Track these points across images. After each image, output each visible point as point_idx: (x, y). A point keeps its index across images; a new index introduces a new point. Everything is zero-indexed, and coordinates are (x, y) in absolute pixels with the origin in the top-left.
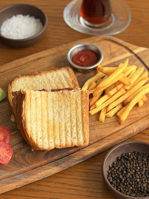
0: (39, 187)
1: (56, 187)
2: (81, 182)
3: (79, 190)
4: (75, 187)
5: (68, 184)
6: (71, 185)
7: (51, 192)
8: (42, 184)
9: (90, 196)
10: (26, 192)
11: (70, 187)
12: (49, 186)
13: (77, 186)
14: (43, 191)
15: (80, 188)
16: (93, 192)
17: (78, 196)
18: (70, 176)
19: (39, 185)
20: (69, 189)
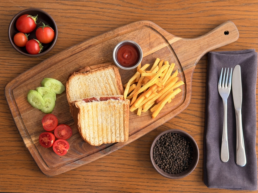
0: (107, 168)
1: (119, 168)
2: (136, 162)
3: (135, 169)
4: (132, 167)
5: (127, 165)
6: (129, 165)
7: (116, 172)
8: (109, 165)
9: (143, 174)
10: (98, 172)
11: (128, 167)
12: (114, 167)
13: (133, 166)
14: (110, 171)
15: (135, 167)
16: (145, 170)
17: (135, 174)
18: (128, 158)
19: (107, 166)
20: (128, 168)
